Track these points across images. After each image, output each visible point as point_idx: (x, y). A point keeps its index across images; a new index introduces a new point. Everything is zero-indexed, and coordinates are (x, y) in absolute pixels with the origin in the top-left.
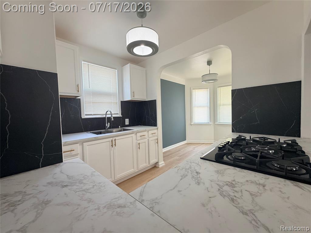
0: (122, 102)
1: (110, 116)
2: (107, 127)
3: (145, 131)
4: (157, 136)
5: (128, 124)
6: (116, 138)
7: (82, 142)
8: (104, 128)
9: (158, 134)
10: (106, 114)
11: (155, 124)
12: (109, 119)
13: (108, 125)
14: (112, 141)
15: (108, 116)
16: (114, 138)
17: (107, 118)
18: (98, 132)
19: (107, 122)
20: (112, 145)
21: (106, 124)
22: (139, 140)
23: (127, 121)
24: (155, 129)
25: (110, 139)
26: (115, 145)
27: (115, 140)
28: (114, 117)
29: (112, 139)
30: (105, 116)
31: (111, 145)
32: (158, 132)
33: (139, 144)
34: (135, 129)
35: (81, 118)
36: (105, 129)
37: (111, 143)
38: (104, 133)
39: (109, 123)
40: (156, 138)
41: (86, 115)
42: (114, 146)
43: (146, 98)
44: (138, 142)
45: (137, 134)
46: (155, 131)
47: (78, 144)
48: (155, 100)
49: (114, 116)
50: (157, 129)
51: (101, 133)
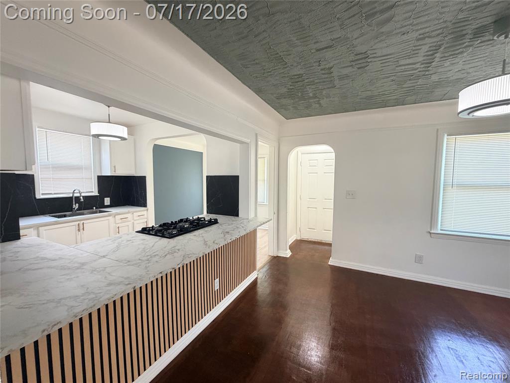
0: (99, 177)
1: (78, 195)
2: (74, 209)
3: (129, 213)
4: (146, 218)
5: (109, 204)
6: (85, 222)
7: (37, 227)
8: (71, 209)
9: (147, 216)
10: (74, 193)
11: (144, 205)
12: (77, 198)
13: (76, 206)
14: (79, 225)
15: (76, 195)
16: (82, 222)
17: (75, 197)
18: (60, 215)
19: (74, 203)
20: (79, 230)
21: (73, 205)
22: (118, 223)
23: (107, 200)
24: (145, 210)
25: (78, 223)
26: (83, 229)
27: (83, 224)
28: (83, 197)
29: (79, 222)
30: (71, 195)
31: (77, 229)
32: (147, 214)
33: (118, 228)
34: (114, 210)
35: (35, 198)
36: (71, 211)
37: (77, 226)
38: (70, 216)
39: (77, 205)
40: (146, 220)
41: (42, 194)
42: (82, 231)
43: (134, 173)
44: (118, 225)
45: (116, 217)
46: (145, 213)
47: (32, 229)
48: (145, 177)
49: (83, 195)
50: (147, 210)
51: (65, 216)
